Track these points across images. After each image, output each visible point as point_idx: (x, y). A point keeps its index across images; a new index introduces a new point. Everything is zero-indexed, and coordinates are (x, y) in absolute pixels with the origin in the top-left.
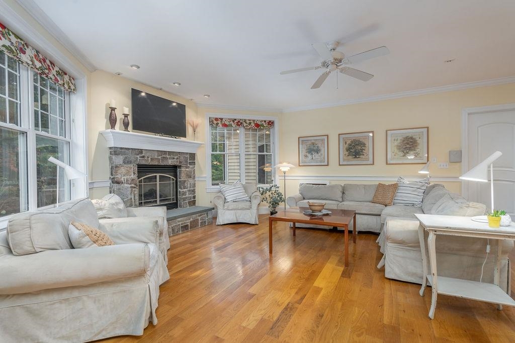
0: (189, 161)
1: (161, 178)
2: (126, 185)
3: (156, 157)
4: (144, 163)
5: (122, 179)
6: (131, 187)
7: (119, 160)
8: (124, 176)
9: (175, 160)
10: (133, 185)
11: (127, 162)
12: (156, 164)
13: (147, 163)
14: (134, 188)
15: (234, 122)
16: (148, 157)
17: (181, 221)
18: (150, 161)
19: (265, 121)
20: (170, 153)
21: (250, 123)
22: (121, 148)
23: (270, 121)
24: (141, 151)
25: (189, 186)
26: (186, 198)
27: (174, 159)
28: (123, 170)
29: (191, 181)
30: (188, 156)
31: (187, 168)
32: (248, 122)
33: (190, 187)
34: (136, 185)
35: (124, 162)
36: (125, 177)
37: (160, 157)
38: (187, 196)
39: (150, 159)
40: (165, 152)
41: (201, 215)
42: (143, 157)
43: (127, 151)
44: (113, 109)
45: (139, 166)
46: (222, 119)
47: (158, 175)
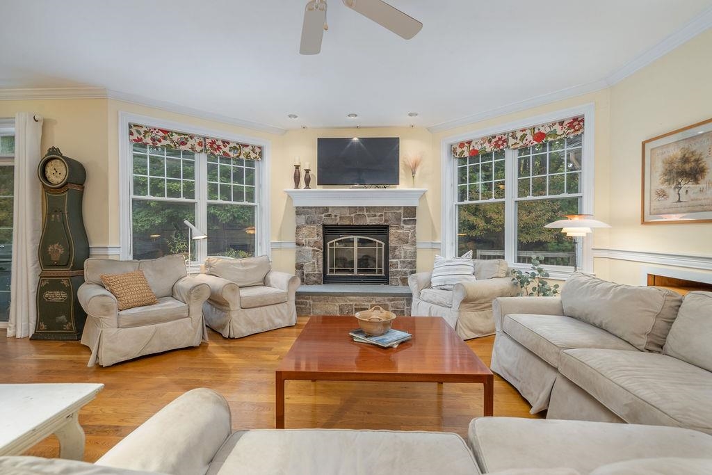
0: (403, 219)
1: (361, 242)
2: (307, 247)
3: (348, 215)
4: (329, 222)
5: (303, 241)
6: (313, 250)
7: (302, 219)
8: (306, 237)
9: (377, 218)
10: (316, 248)
11: (310, 222)
12: (347, 224)
13: (334, 223)
14: (317, 251)
15: (490, 141)
16: (336, 216)
17: (355, 301)
18: (338, 220)
19: (561, 123)
20: (369, 209)
21: (523, 137)
22: (303, 207)
23: (575, 120)
24: (326, 209)
25: (402, 255)
26: (398, 272)
27: (375, 216)
28: (305, 231)
29: (408, 248)
30: (402, 211)
31: (398, 228)
32: (519, 135)
33: (405, 257)
34: (319, 248)
35: (307, 223)
36: (307, 239)
37: (353, 215)
38: (399, 269)
39: (338, 217)
40: (361, 208)
41: (393, 300)
42: (329, 215)
43: (309, 210)
44: (297, 167)
45: (325, 227)
46: (469, 143)
47: (356, 238)
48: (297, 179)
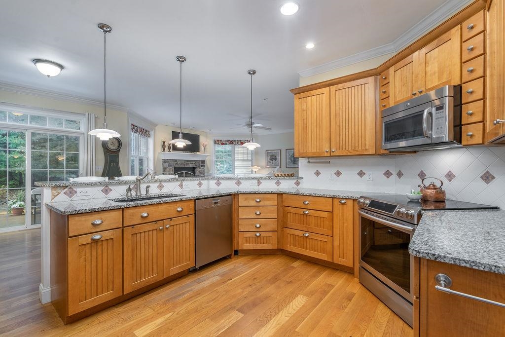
0: (201, 165)
1: (186, 173)
3: (183, 163)
4: (177, 166)
7: (166, 165)
8: (168, 172)
11: (170, 165)
12: (183, 166)
13: (179, 166)
15: (228, 142)
20: (190, 161)
22: (167, 160)
24: (176, 160)
27: (193, 164)
28: (168, 169)
30: (201, 162)
31: (200, 168)
32: (237, 141)
35: (168, 166)
37: (185, 163)
39: (180, 164)
40: (188, 161)
42: (177, 163)
43: (170, 161)
44: (164, 142)
45: (175, 168)
46: (221, 140)
47: (184, 172)
48: (164, 148)
